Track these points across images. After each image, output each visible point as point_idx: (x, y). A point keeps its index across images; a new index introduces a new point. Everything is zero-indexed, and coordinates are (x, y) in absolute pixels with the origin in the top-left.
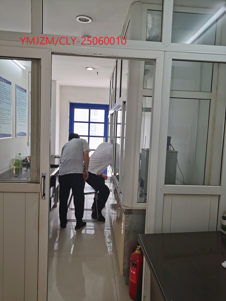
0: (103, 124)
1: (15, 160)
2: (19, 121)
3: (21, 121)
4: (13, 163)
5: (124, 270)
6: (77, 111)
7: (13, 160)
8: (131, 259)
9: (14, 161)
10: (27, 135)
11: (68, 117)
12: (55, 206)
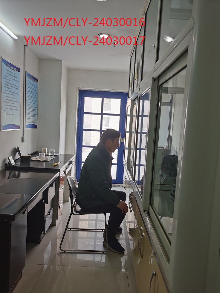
0: (119, 117)
2: (7, 108)
3: (10, 109)
6: (87, 100)
10: (21, 128)
11: (76, 107)
12: (53, 225)
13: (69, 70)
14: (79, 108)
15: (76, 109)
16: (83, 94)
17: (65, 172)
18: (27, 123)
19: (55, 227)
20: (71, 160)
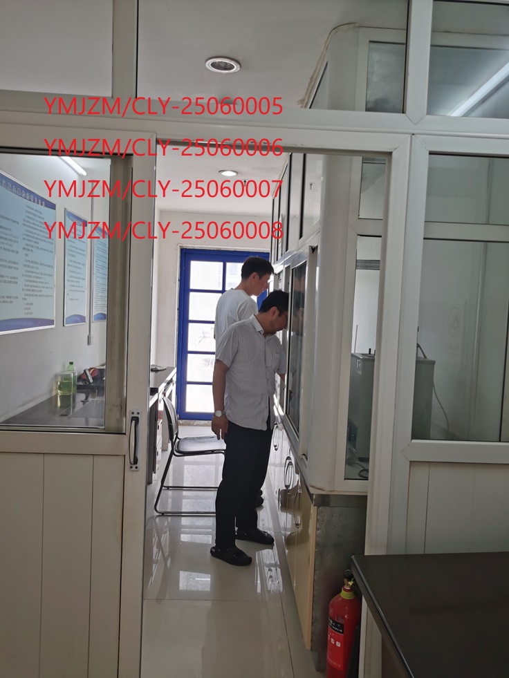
1: (62, 378)
2: (71, 290)
3: (75, 291)
4: (57, 383)
5: (312, 637)
6: (195, 265)
7: (56, 376)
8: (331, 611)
9: (59, 379)
10: (87, 320)
11: (176, 280)
13: (162, 212)
14: (180, 280)
15: (175, 283)
16: (188, 255)
17: (164, 394)
18: (94, 313)
20: (171, 376)
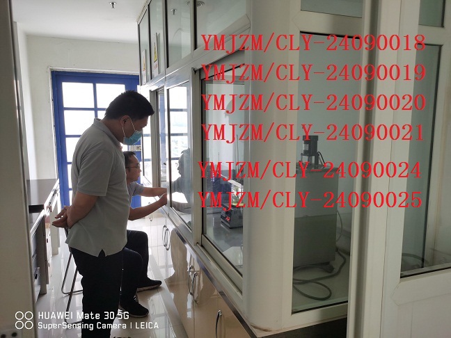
6: (67, 87)
11: (49, 99)
12: (43, 293)
13: (29, 37)
14: (54, 100)
15: (49, 102)
16: (59, 78)
17: (50, 208)
19: (45, 297)
20: (55, 188)
